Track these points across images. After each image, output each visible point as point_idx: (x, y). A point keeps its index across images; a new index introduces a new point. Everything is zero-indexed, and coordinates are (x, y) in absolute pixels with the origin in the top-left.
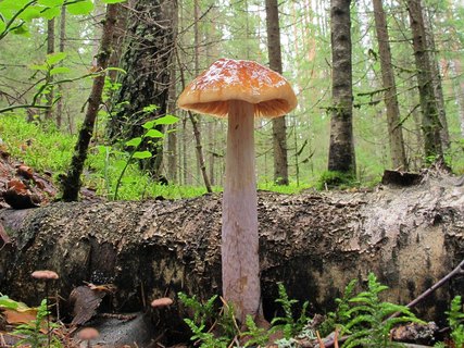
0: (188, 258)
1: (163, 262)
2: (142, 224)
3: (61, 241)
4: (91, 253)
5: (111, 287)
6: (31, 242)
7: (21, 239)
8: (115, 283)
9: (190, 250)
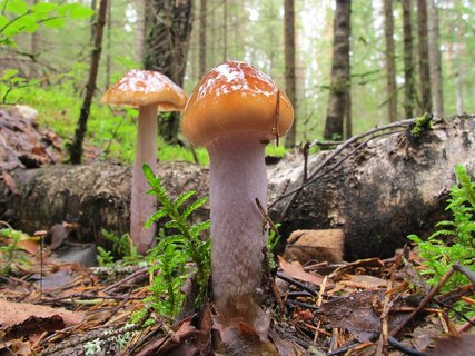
0: (120, 208)
1: (107, 210)
2: (98, 183)
3: (49, 193)
4: (66, 202)
5: (76, 225)
6: (30, 193)
7: (24, 190)
8: (79, 222)
9: (122, 202)
